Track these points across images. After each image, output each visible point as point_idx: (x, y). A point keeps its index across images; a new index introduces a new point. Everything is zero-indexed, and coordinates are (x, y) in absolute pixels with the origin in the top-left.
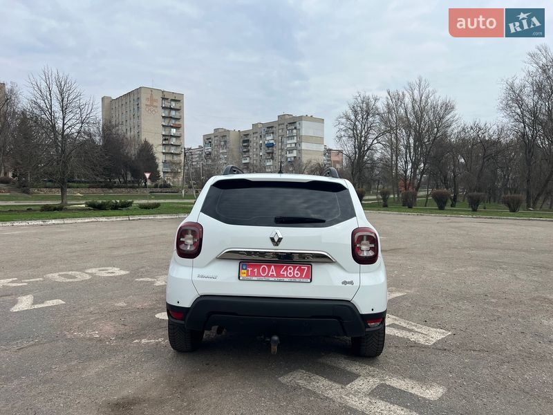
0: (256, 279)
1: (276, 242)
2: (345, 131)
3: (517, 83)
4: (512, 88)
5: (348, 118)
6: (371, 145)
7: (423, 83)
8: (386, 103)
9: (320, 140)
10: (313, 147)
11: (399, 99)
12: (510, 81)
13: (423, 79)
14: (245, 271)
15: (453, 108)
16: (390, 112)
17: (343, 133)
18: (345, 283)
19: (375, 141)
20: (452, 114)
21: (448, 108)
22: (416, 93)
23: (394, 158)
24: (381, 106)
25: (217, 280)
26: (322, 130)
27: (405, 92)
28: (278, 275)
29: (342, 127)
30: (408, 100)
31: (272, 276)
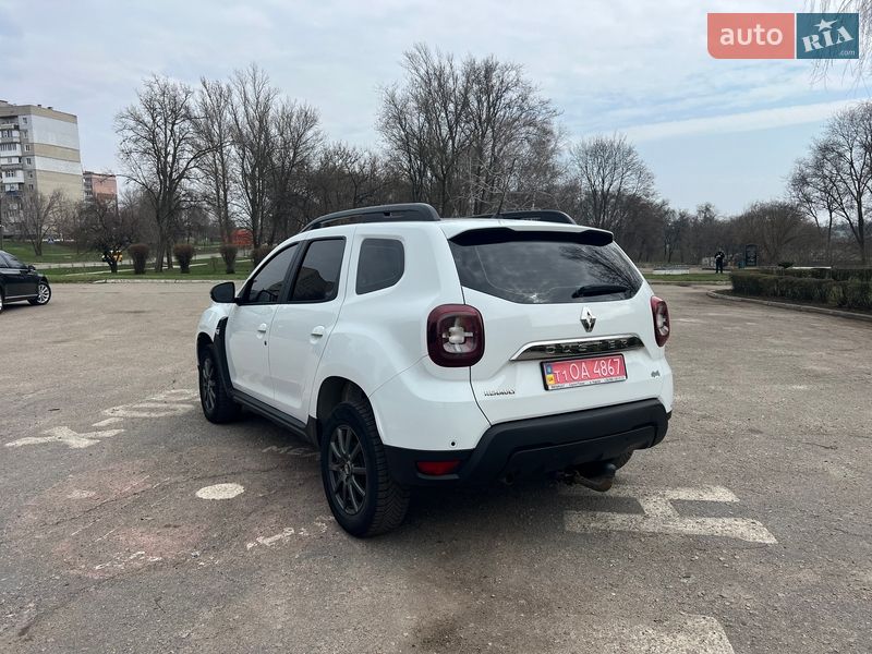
0: (567, 385)
1: (588, 326)
2: (136, 141)
3: (399, 94)
4: (392, 100)
5: (139, 120)
6: (186, 169)
7: (259, 74)
8: (200, 100)
9: (73, 155)
10: (61, 166)
11: (223, 96)
12: (390, 89)
13: (259, 69)
14: (551, 376)
15: (314, 121)
16: (208, 116)
17: (132, 146)
18: (654, 374)
19: (192, 164)
20: (314, 129)
21: (309, 120)
22: (249, 88)
23: (222, 192)
24: (194, 104)
25: (517, 395)
26: (76, 136)
27: (232, 86)
28: (593, 376)
29: (131, 134)
30: (236, 99)
31: (586, 378)
